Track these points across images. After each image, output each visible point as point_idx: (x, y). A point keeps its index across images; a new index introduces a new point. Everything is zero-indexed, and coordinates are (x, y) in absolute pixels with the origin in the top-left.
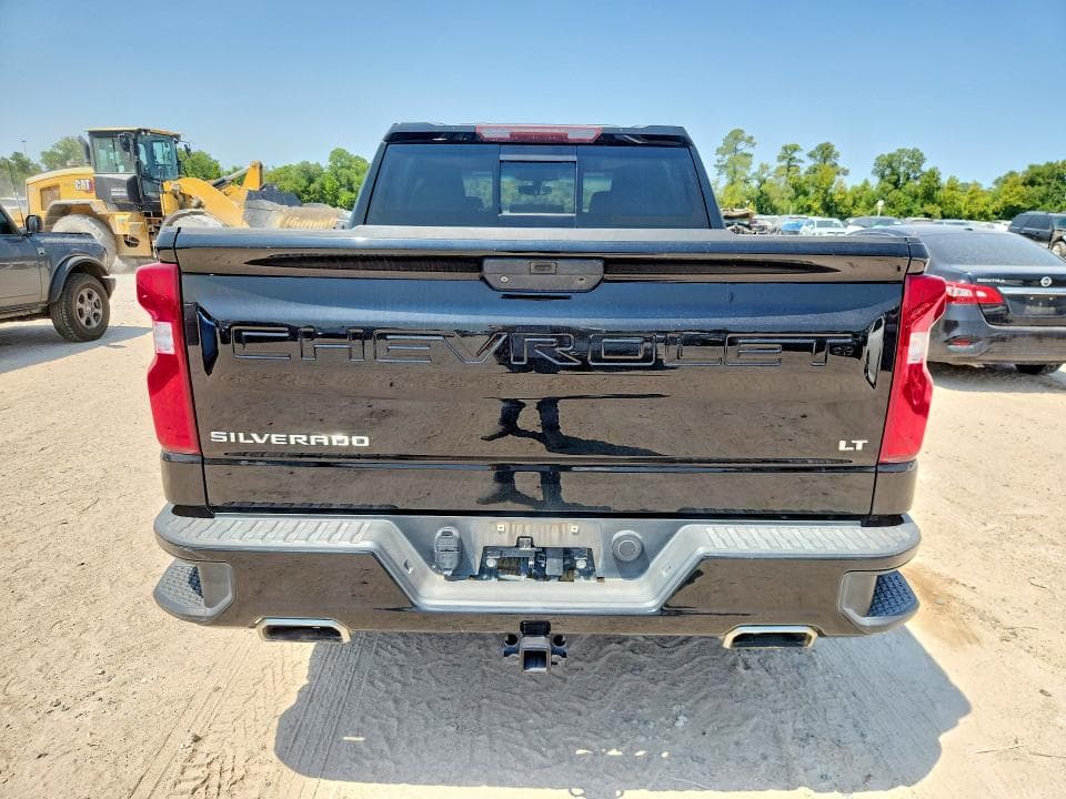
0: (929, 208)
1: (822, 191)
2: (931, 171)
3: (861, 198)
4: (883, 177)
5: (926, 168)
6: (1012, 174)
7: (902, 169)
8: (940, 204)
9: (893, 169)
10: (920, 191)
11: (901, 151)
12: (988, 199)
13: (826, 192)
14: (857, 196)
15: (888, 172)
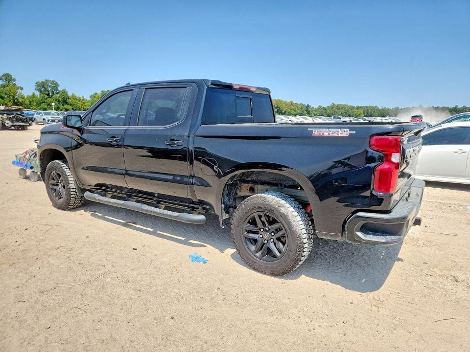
0: (66, 106)
1: (12, 97)
2: (63, 90)
3: (33, 101)
4: (41, 92)
5: (60, 89)
6: (96, 94)
7: (49, 89)
8: (70, 105)
9: (45, 88)
10: (61, 99)
11: (47, 81)
12: (89, 103)
13: (14, 97)
14: (31, 100)
15: (43, 89)
